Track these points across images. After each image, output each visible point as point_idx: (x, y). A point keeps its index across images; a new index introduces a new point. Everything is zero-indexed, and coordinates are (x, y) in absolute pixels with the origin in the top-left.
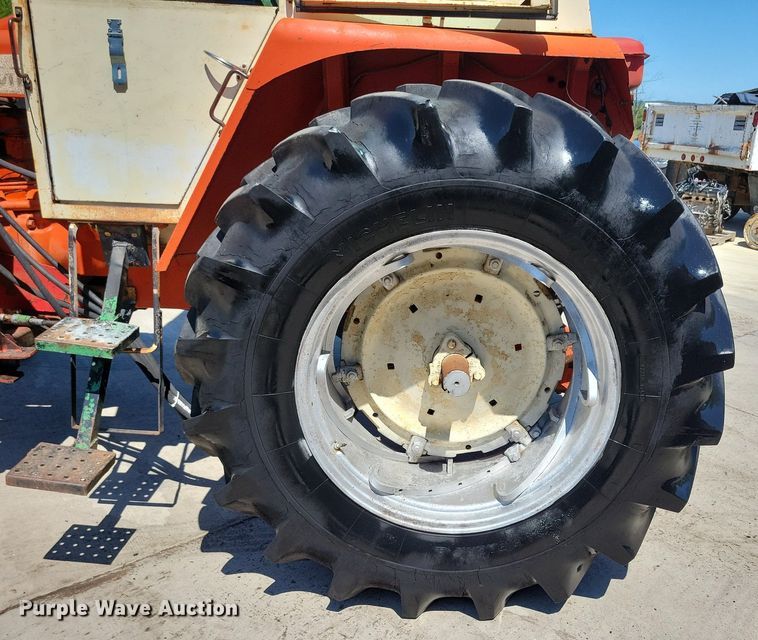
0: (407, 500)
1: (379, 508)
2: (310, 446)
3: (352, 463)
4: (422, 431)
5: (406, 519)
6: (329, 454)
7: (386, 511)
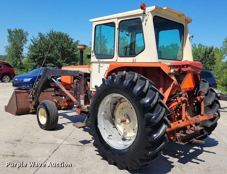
0: (112, 141)
1: (107, 140)
2: (99, 126)
3: (106, 132)
4: (123, 132)
5: (110, 144)
6: (102, 129)
7: (107, 141)
